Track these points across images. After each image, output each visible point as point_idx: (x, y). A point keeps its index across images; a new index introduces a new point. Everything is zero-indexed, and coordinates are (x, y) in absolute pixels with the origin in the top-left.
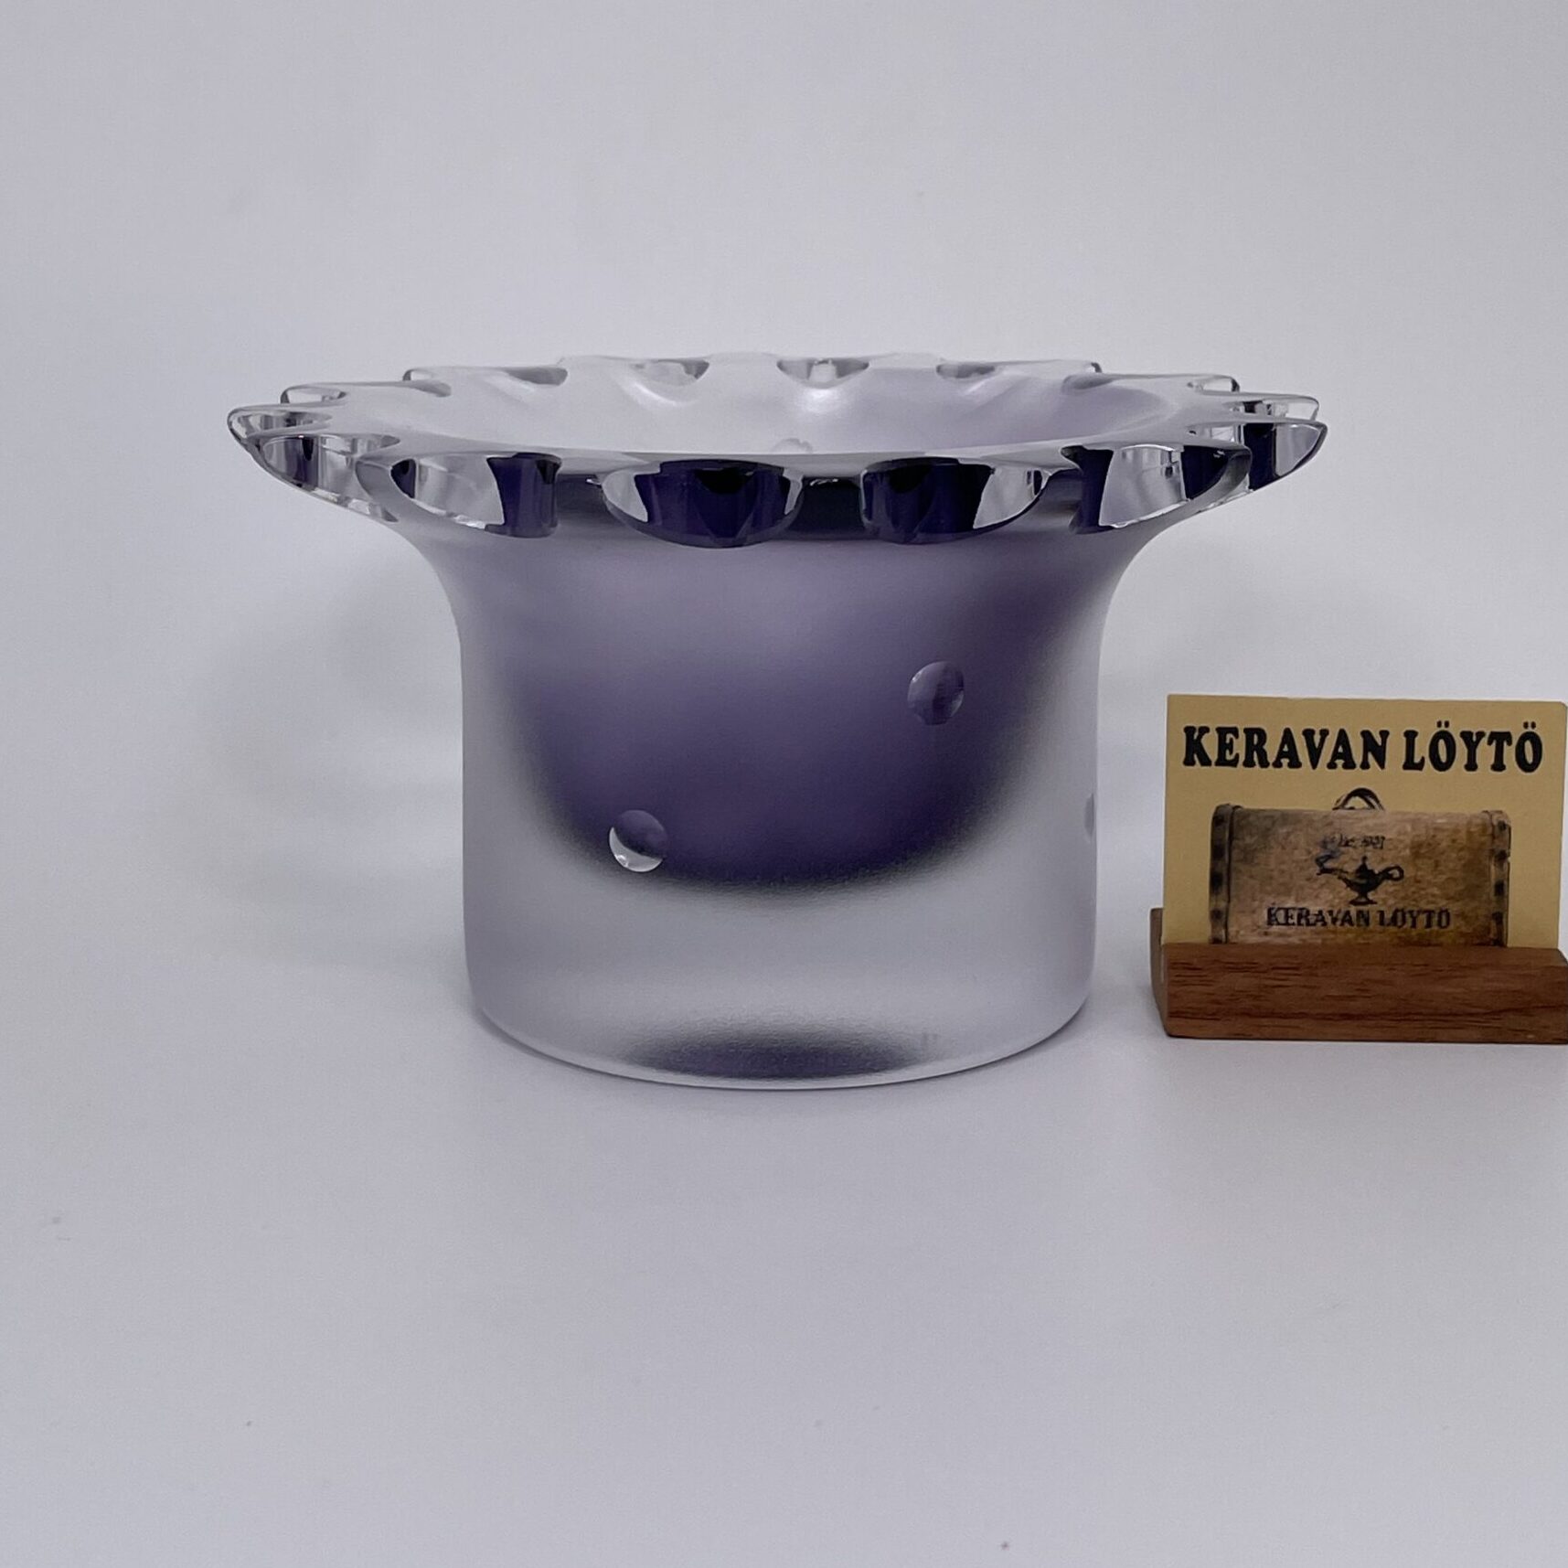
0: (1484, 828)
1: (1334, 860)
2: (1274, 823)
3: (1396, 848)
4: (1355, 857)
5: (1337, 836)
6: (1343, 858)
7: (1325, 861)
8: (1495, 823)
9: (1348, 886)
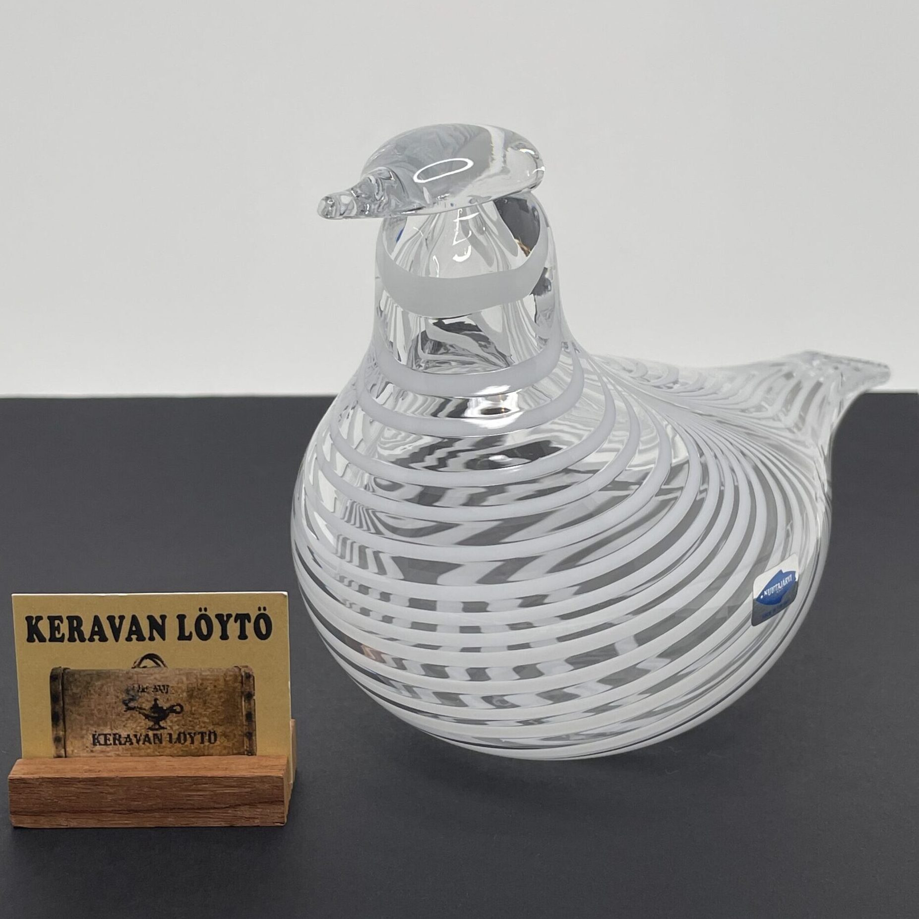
0: (236, 677)
1: (136, 702)
2: (92, 680)
3: (177, 692)
4: (149, 699)
5: (136, 686)
6: (140, 700)
7: (130, 702)
8: (243, 674)
9: (146, 718)
